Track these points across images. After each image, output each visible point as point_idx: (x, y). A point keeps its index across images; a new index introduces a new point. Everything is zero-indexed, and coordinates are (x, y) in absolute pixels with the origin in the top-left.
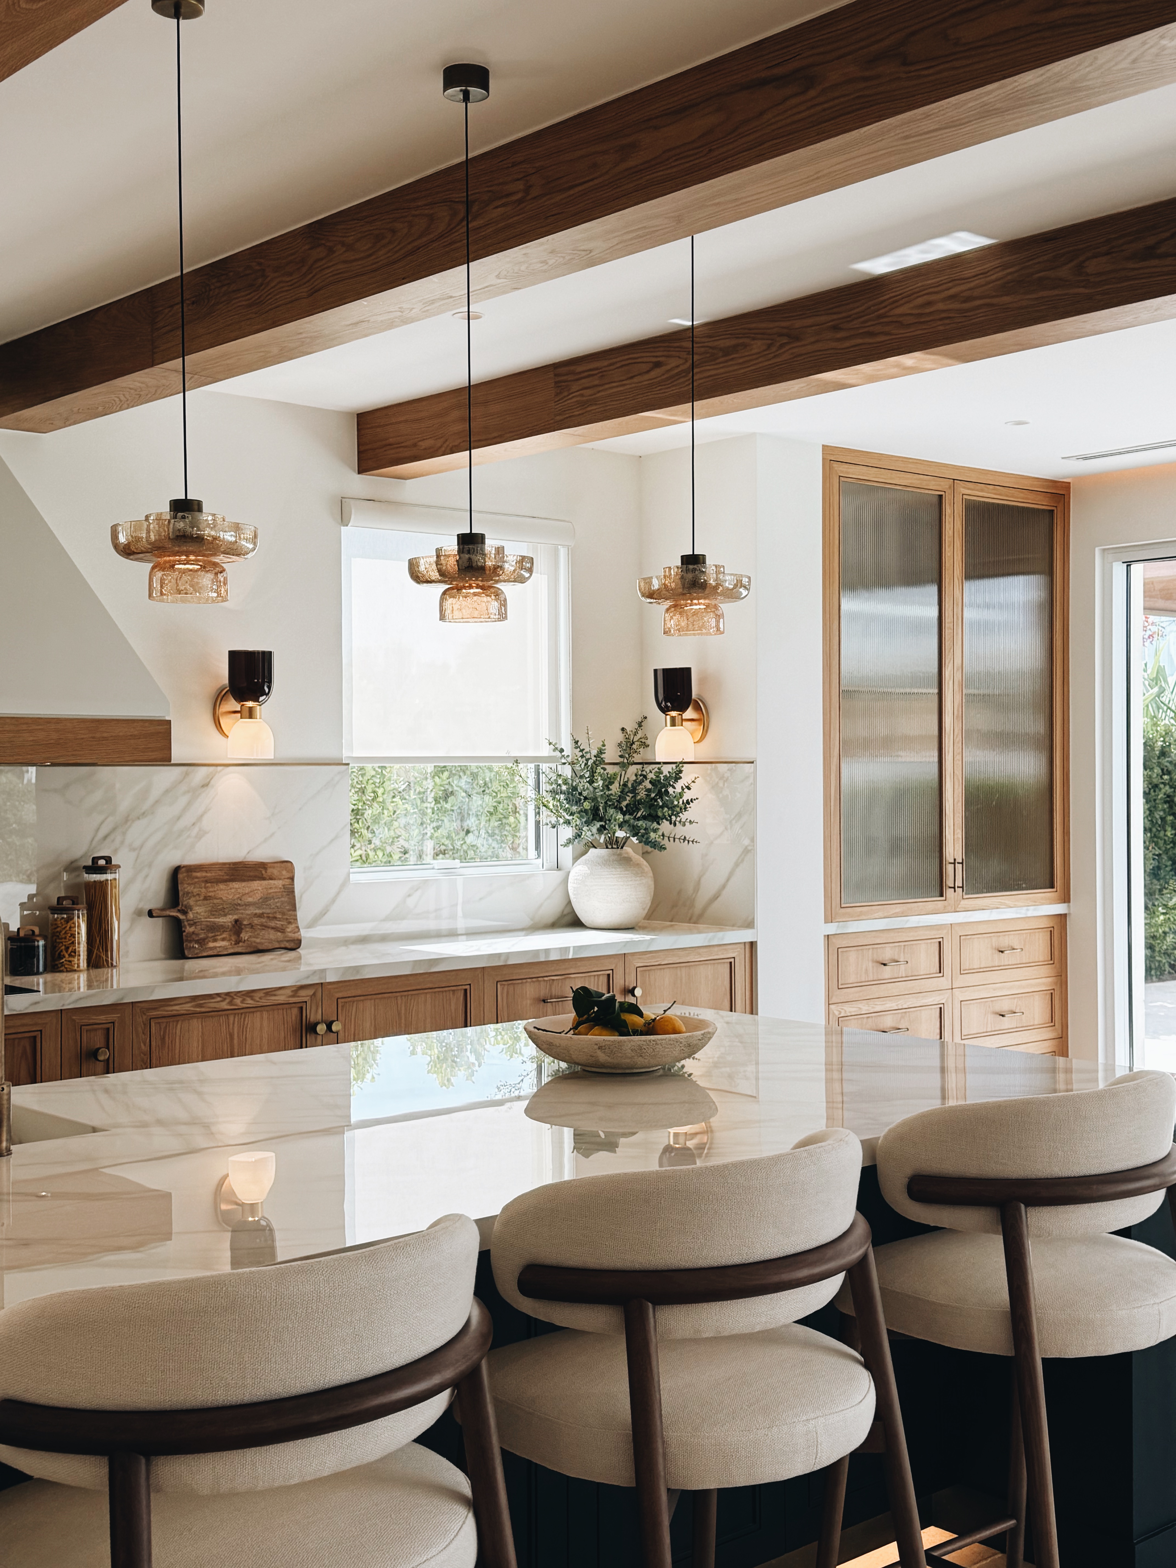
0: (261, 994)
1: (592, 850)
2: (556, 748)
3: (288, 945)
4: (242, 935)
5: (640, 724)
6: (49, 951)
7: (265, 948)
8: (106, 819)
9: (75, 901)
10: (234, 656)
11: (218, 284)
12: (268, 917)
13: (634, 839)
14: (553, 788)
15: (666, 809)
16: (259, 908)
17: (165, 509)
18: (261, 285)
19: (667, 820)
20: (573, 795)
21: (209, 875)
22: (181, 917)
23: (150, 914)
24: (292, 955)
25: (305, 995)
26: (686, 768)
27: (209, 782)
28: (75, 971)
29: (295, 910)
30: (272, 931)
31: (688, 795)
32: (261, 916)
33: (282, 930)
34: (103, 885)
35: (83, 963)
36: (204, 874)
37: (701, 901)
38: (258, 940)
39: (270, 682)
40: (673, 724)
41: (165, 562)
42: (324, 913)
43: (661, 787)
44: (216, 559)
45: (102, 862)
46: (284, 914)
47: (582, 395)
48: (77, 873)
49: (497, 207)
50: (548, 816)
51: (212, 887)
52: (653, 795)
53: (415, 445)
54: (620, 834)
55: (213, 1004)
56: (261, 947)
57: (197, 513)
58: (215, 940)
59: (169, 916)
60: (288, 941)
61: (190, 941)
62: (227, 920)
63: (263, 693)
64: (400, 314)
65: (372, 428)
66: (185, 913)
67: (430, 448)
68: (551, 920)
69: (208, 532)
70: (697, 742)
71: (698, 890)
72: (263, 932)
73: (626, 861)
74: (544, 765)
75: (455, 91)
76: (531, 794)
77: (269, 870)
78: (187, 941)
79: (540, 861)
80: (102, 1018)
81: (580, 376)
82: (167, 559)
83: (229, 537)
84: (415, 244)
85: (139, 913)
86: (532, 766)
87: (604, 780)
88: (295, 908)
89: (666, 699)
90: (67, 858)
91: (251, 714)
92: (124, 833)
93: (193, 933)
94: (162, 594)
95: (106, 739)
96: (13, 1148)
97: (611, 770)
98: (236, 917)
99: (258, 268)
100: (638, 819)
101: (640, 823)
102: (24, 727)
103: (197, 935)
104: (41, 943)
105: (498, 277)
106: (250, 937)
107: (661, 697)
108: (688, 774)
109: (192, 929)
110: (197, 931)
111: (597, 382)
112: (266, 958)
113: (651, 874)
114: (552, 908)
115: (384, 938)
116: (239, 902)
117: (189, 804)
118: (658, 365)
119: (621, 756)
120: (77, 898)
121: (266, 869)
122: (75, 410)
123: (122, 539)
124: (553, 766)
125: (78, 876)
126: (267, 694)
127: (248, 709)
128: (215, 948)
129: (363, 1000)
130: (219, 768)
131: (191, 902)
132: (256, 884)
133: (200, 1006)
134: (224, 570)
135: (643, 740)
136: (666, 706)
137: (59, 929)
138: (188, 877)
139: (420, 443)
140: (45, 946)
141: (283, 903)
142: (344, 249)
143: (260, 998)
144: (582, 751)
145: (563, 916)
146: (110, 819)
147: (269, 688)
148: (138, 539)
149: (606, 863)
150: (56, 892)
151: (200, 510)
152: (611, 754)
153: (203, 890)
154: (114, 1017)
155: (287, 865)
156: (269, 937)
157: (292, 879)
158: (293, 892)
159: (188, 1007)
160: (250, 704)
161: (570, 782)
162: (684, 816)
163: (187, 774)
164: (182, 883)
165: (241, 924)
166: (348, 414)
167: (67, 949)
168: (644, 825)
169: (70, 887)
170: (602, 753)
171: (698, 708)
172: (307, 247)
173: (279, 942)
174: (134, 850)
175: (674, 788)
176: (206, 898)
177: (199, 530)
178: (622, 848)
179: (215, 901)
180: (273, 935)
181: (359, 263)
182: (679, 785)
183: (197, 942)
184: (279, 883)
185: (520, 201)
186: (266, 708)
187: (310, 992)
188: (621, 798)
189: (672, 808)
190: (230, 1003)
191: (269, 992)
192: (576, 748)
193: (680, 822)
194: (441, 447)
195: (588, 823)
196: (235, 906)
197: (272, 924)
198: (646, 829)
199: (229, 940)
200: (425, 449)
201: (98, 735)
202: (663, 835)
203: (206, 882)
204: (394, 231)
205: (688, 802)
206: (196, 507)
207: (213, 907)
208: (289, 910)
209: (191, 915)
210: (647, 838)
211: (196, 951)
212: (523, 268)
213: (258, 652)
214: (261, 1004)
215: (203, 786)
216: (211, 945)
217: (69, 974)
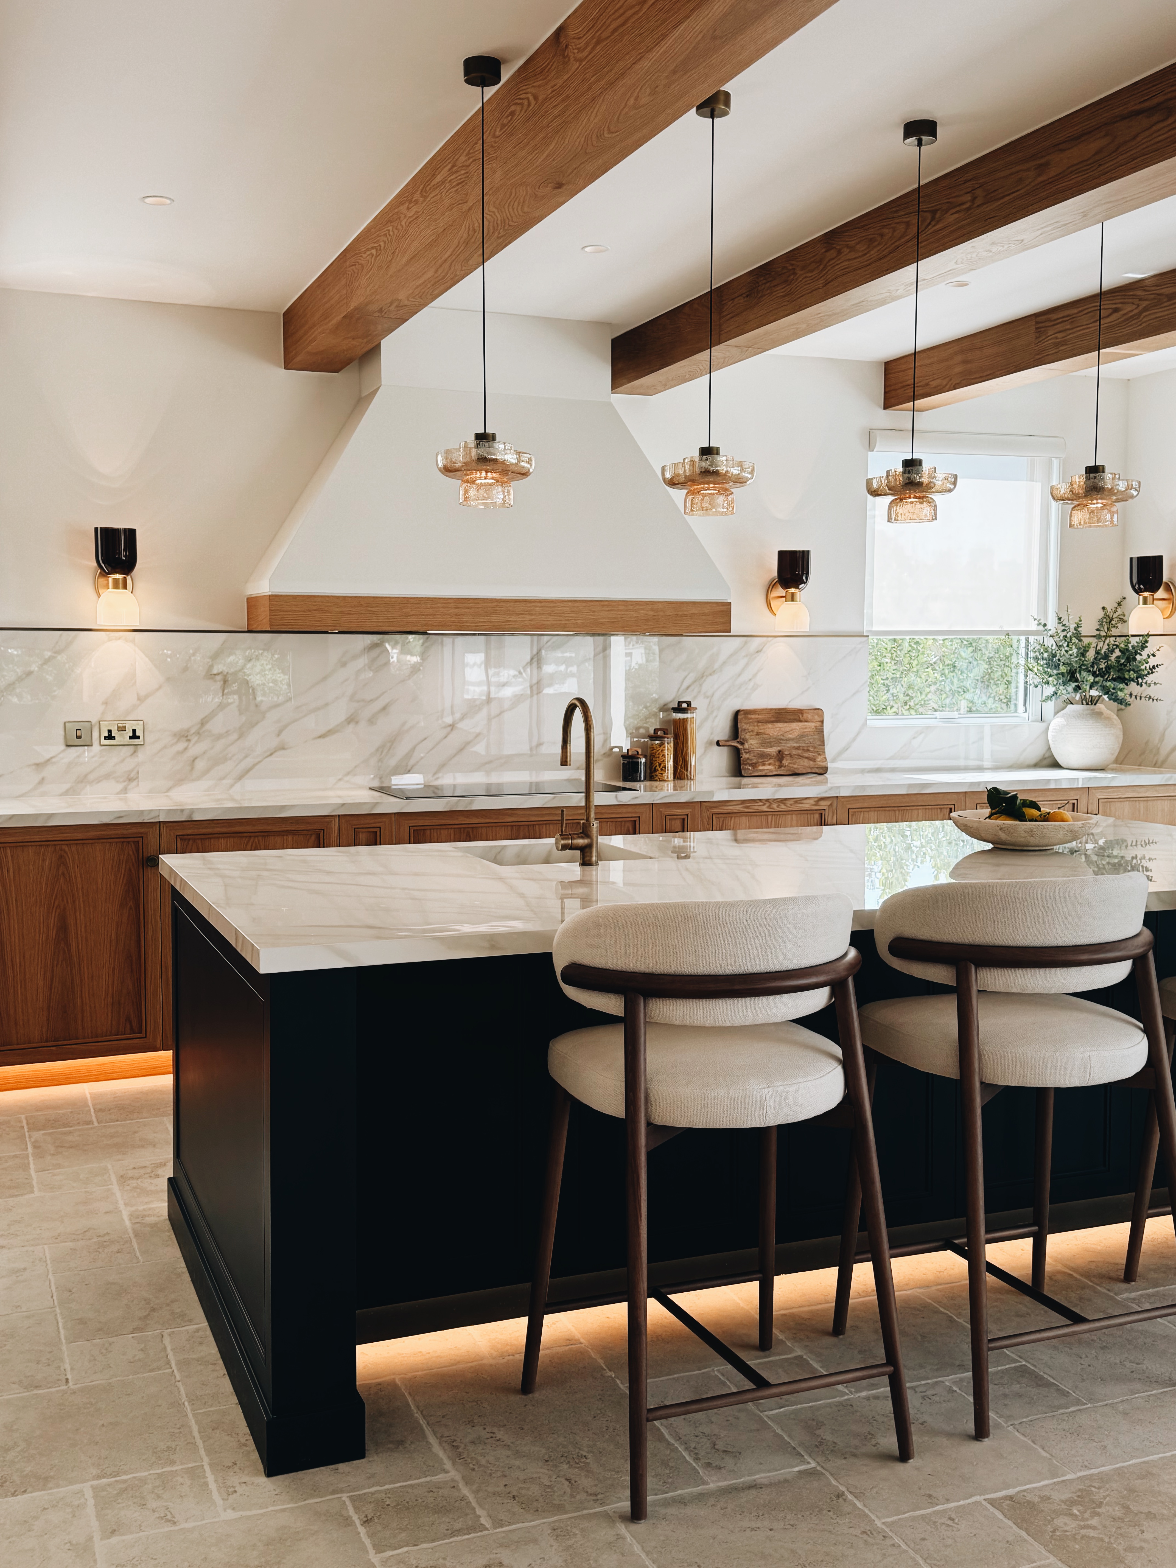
0: (792, 802)
1: (1070, 706)
2: (1040, 624)
3: (817, 771)
4: (784, 762)
5: (1119, 604)
6: (648, 766)
7: (800, 772)
8: (689, 674)
9: (665, 732)
10: (782, 554)
11: (764, 281)
12: (803, 750)
13: (1105, 697)
14: (1036, 656)
15: (1132, 672)
16: (796, 743)
17: (696, 454)
18: (793, 279)
19: (1134, 682)
20: (1052, 662)
21: (760, 717)
22: (740, 746)
23: (718, 744)
24: (820, 778)
25: (824, 805)
26: (1150, 639)
27: (762, 650)
28: (665, 780)
29: (824, 745)
30: (806, 760)
31: (1152, 661)
32: (798, 748)
33: (814, 760)
34: (685, 721)
35: (671, 776)
36: (757, 716)
37: (1164, 752)
38: (795, 766)
39: (807, 573)
40: (1145, 602)
41: (695, 489)
42: (846, 749)
43: (1130, 655)
44: (727, 486)
45: (684, 705)
46: (815, 748)
47: (1057, 338)
48: (667, 713)
49: (952, 214)
50: (1033, 678)
51: (763, 725)
52: (1123, 661)
53: (927, 384)
54: (1094, 693)
55: (756, 807)
56: (797, 772)
57: (716, 456)
58: (764, 765)
59: (731, 746)
60: (817, 768)
61: (746, 765)
62: (773, 750)
63: (803, 582)
64: (888, 294)
65: (894, 373)
66: (742, 744)
67: (938, 386)
68: (1034, 761)
69: (722, 469)
70: (1167, 618)
71: (1163, 740)
72: (799, 760)
73: (1099, 715)
74: (1033, 637)
75: (913, 140)
76: (1022, 661)
77: (805, 715)
78: (744, 764)
79: (1027, 714)
80: (679, 811)
81: (1055, 322)
82: (695, 487)
83: (735, 471)
84: (897, 244)
85: (710, 743)
86: (1023, 638)
87: (1079, 649)
88: (823, 741)
89: (1139, 583)
90: (662, 702)
91: (793, 598)
92: (701, 685)
93: (748, 759)
94: (692, 510)
95: (686, 616)
96: (600, 863)
97: (1086, 641)
98: (779, 748)
99: (790, 268)
100: (1106, 680)
101: (1108, 684)
102: (631, 607)
103: (751, 760)
104: (643, 760)
105: (956, 263)
106: (790, 763)
107: (1135, 580)
108: (1153, 644)
109: (747, 756)
110: (750, 757)
111: (1068, 327)
112: (800, 779)
113: (1120, 726)
114: (1035, 752)
115: (893, 770)
116: (782, 737)
117: (747, 665)
118: (1116, 310)
119: (1098, 630)
120: (667, 730)
121: (802, 714)
122: (671, 378)
123: (668, 475)
124: (1040, 638)
125: (669, 715)
126: (805, 583)
127: (790, 595)
128: (764, 770)
129: (868, 811)
130: (770, 639)
131: (747, 736)
132: (795, 725)
133: (747, 807)
134: (732, 493)
135: (1121, 617)
136: (1140, 588)
137: (654, 751)
138: (745, 718)
139: (931, 383)
140: (645, 762)
141: (814, 739)
142: (848, 250)
143: (791, 805)
144: (1064, 625)
145: (1044, 758)
146: (691, 675)
147: (807, 578)
148: (678, 475)
149: (1080, 716)
150: (653, 725)
151: (718, 453)
152: (1089, 628)
153: (756, 728)
154: (687, 811)
155: (818, 711)
156: (802, 764)
157: (822, 722)
158: (823, 732)
159: (739, 808)
160: (792, 590)
161: (1050, 650)
162: (1150, 679)
163: (746, 643)
164: (741, 722)
165: (783, 753)
166: (878, 363)
167: (660, 765)
168: (1112, 686)
169: (663, 722)
170: (1078, 627)
171: (1168, 589)
172: (824, 250)
173: (811, 768)
174: (708, 697)
175: (1141, 655)
176: (758, 734)
177: (716, 467)
178: (1095, 704)
179: (765, 736)
180: (806, 763)
181: (858, 260)
182: (1145, 653)
183: (751, 765)
184: (812, 725)
185: (969, 209)
186: (804, 593)
187: (828, 803)
188: (1096, 661)
189: (1137, 671)
190: (769, 807)
191: (798, 801)
192: (1059, 623)
193: (1146, 683)
194: (946, 385)
195: (1064, 684)
196: (778, 741)
197: (806, 755)
198: (1114, 689)
199: (775, 765)
200: (935, 387)
201: (680, 613)
202: (1131, 695)
203: (759, 722)
204: (882, 235)
205: (1154, 667)
206: (715, 452)
207: (762, 741)
208: (819, 745)
209: (746, 746)
210: (1116, 696)
211: (750, 772)
212: (974, 256)
213: (799, 552)
214: (791, 809)
215: (757, 652)
216: (761, 768)
217: (661, 783)
